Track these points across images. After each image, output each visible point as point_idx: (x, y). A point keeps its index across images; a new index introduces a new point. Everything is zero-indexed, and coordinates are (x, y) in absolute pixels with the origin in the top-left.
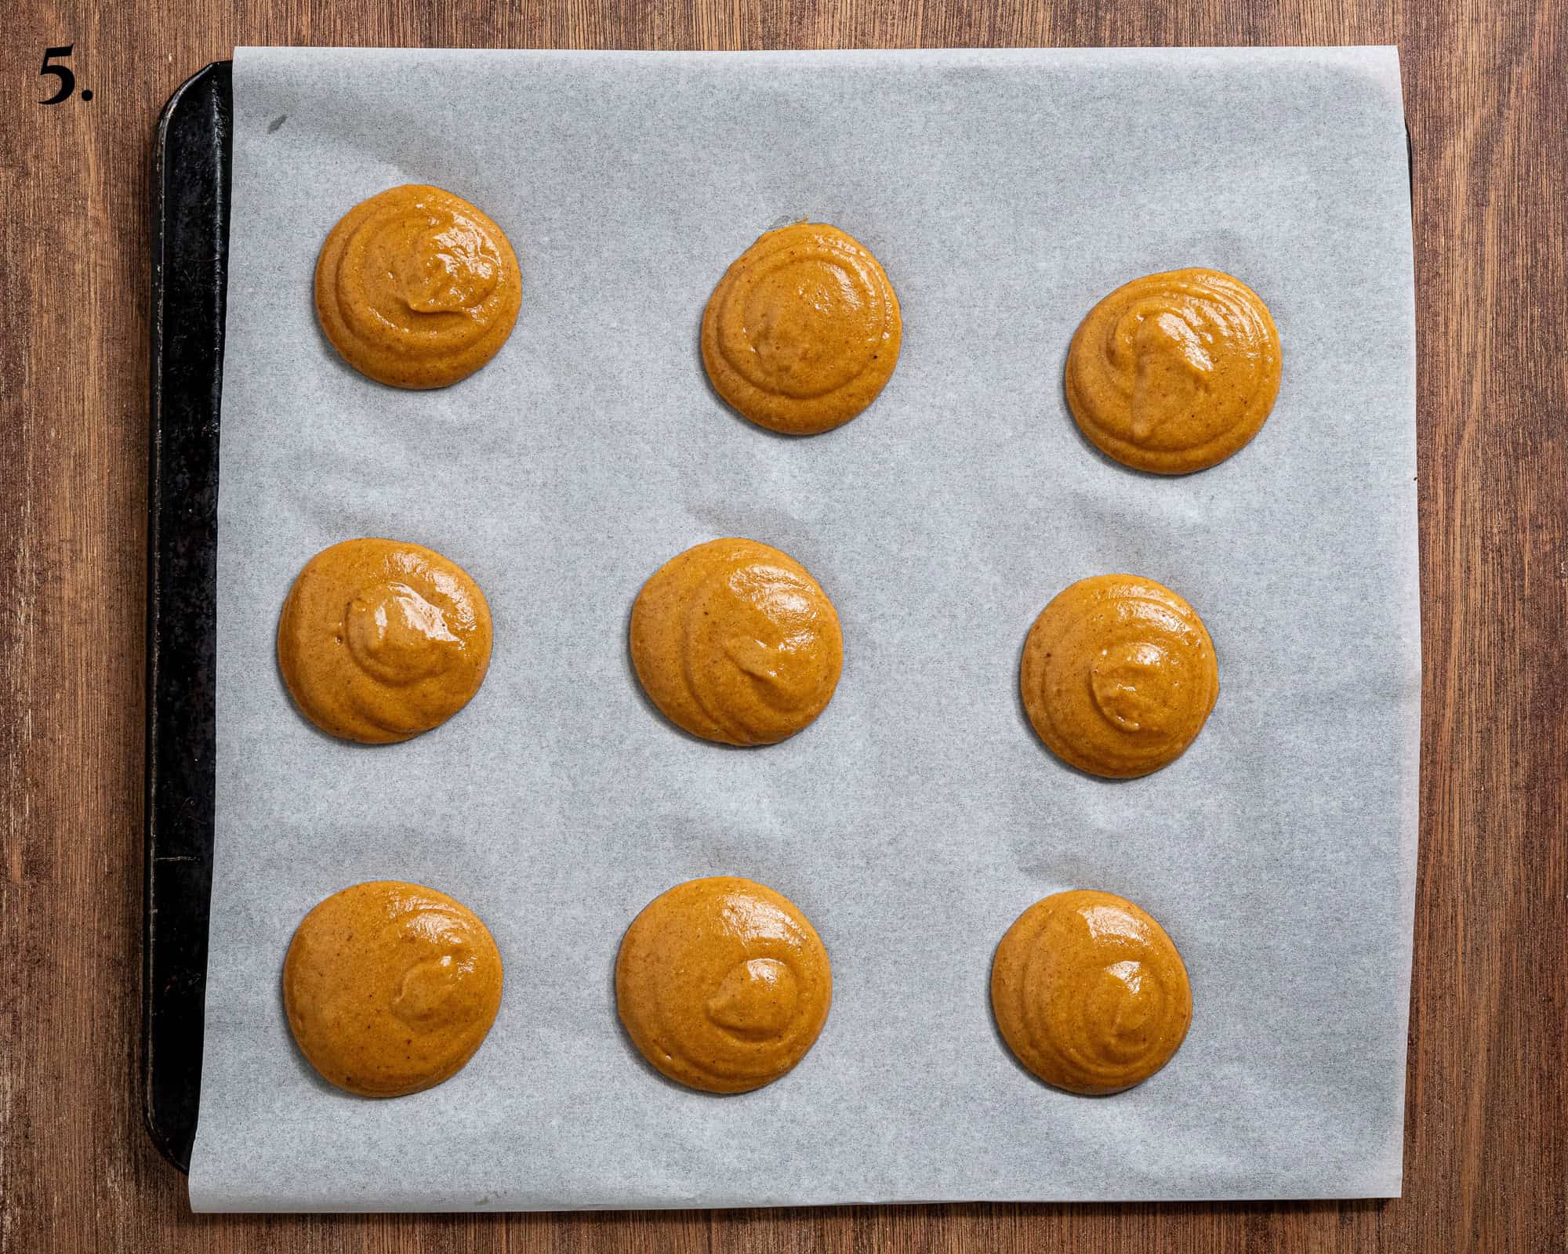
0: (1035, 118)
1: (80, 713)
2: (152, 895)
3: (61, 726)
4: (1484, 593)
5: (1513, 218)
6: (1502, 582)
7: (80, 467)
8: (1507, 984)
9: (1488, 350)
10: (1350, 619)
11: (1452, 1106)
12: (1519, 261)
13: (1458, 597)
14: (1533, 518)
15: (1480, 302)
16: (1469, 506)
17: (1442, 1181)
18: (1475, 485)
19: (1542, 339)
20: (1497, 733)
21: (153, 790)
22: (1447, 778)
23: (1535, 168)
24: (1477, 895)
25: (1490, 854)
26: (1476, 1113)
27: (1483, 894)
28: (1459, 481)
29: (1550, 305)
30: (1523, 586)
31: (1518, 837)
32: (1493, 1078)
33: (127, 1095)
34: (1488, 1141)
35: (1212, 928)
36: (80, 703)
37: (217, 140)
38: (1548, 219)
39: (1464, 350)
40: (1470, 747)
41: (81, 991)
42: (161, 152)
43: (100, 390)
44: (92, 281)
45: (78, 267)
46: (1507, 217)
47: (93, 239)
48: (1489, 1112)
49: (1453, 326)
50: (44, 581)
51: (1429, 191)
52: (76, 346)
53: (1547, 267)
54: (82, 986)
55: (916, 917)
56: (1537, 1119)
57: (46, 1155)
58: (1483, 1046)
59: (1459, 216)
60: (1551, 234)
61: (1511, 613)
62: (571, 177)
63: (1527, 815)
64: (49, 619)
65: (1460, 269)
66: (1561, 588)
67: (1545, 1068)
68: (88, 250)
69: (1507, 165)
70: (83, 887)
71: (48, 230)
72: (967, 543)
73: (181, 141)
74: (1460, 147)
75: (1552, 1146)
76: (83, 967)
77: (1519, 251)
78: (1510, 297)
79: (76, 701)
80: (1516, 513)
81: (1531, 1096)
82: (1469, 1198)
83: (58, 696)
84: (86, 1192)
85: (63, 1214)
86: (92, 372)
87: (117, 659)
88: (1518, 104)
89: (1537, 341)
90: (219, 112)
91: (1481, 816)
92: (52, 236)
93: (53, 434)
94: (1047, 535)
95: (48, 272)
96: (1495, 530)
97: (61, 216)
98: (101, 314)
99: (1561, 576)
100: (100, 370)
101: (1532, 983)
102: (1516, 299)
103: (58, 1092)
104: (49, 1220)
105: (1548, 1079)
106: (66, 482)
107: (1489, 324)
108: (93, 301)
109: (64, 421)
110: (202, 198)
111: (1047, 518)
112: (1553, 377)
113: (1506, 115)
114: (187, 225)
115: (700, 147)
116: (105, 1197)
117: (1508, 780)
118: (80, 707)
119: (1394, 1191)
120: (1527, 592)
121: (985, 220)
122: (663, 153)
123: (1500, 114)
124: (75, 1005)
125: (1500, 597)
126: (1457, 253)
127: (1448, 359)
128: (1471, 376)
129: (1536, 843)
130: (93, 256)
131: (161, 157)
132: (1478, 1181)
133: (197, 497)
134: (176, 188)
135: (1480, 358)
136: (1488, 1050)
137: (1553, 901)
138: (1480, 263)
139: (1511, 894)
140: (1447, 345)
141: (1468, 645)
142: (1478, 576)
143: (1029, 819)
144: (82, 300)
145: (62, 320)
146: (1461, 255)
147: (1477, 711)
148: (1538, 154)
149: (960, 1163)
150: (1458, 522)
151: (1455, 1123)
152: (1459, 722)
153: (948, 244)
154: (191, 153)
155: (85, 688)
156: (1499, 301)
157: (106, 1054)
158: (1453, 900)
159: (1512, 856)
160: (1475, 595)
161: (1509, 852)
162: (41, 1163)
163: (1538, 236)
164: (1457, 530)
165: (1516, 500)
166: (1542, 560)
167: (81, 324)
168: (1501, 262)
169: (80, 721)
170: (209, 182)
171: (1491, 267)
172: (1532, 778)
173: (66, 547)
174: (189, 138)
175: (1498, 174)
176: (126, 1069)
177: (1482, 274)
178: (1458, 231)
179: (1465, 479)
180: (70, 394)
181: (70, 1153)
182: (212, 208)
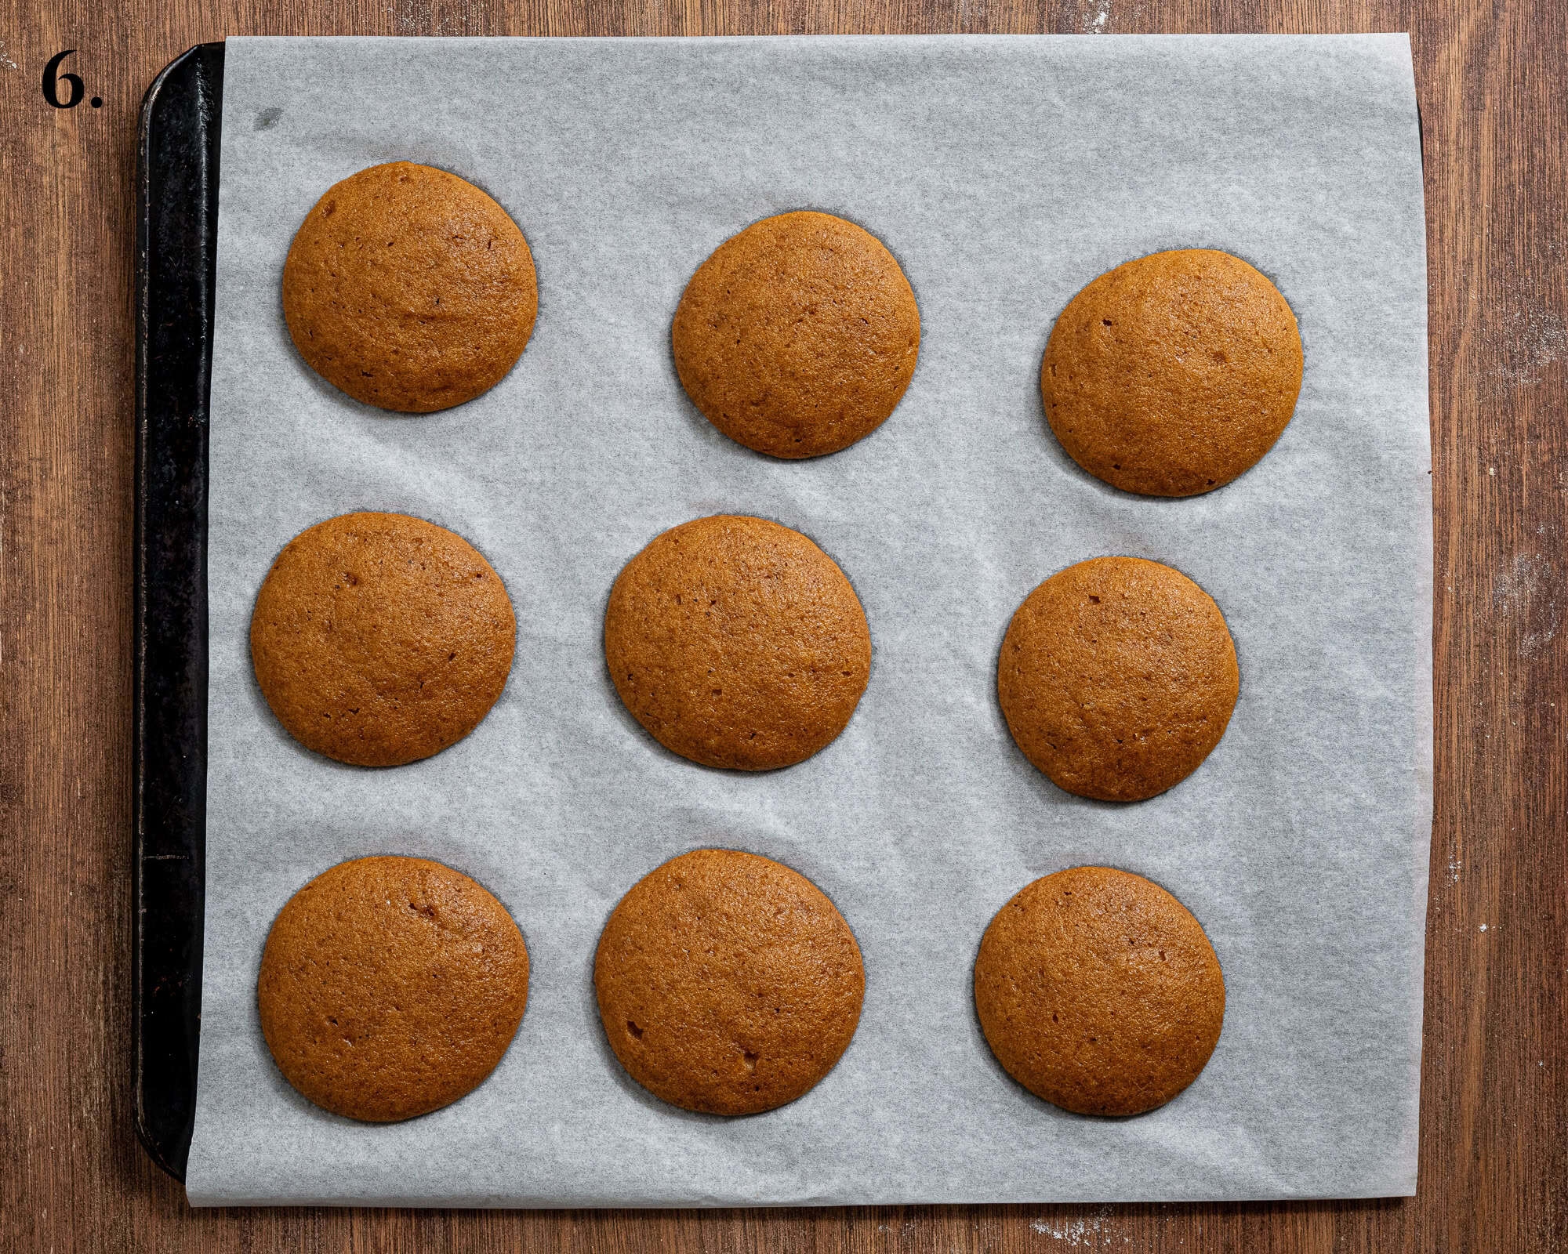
0: (1040, 110)
1: (51, 636)
2: (141, 894)
3: (32, 648)
4: (1482, 504)
5: (1509, 123)
6: (1500, 493)
7: (50, 381)
8: (1506, 900)
9: (1484, 257)
10: (1362, 614)
11: (1452, 1026)
12: (1515, 166)
13: (1456, 509)
14: (1531, 428)
15: (1476, 207)
16: (1465, 416)
17: (1441, 1102)
18: (1472, 396)
19: (1538, 245)
20: (1495, 647)
21: (141, 787)
22: (1445, 693)
23: (1532, 70)
24: (1476, 811)
25: (1488, 770)
26: (1476, 1034)
27: (1482, 810)
28: (1455, 390)
29: (1547, 211)
30: (1521, 497)
31: (1517, 752)
32: (1494, 998)
33: (102, 1023)
34: (1488, 1061)
35: (1223, 927)
36: (51, 624)
37: (202, 124)
38: (1545, 123)
39: (1460, 258)
40: (1468, 660)
41: (55, 918)
42: (146, 135)
43: (70, 304)
44: (60, 194)
45: (46, 180)
46: (1503, 120)
47: (62, 150)
48: (1489, 1030)
49: (1448, 233)
50: (14, 501)
51: (1424, 95)
52: (45, 260)
53: (1544, 173)
54: (56, 913)
55: (921, 917)
56: (1537, 1039)
57: (21, 1085)
58: (1482, 964)
59: (1454, 120)
60: (1548, 139)
61: (1509, 525)
62: (567, 171)
63: (1527, 730)
64: (19, 539)
65: (1455, 175)
66: (1560, 498)
67: (1546, 987)
68: (56, 161)
69: (1503, 68)
70: (55, 812)
71: (15, 142)
72: (973, 540)
73: (165, 124)
74: (1455, 51)
75: (1553, 1066)
76: (56, 893)
77: (1515, 155)
78: (1507, 204)
79: (46, 623)
80: (1513, 423)
81: (1531, 1016)
82: (1469, 1120)
83: (28, 617)
84: (61, 1122)
85: (39, 1145)
86: (61, 287)
87: (88, 580)
88: (1513, 6)
89: (1534, 249)
90: (204, 96)
91: (1479, 733)
92: (19, 147)
93: (21, 351)
94: (1053, 531)
95: (15, 184)
96: (1493, 441)
97: (28, 128)
98: (70, 228)
99: (1560, 487)
100: (69, 285)
101: (1532, 901)
102: (1512, 205)
103: (31, 1021)
104: (24, 1151)
105: (1549, 998)
106: (35, 399)
107: (1486, 231)
108: (61, 214)
109: (32, 338)
110: (187, 184)
111: (1053, 514)
112: (1550, 284)
113: (1501, 17)
114: (172, 211)
115: (700, 140)
116: (80, 1127)
117: (1506, 694)
118: (51, 628)
119: (1408, 1189)
120: (1525, 502)
121: (989, 214)
122: (663, 146)
123: (1496, 16)
124: (48, 932)
125: (1497, 508)
126: (1452, 159)
127: (1443, 265)
128: (1467, 284)
129: (1536, 758)
130: (60, 168)
131: (145, 140)
132: (1478, 1103)
133: (184, 488)
134: (160, 175)
135: (1476, 266)
136: (1488, 969)
137: (1553, 818)
138: (1476, 168)
139: (1510, 811)
140: (1442, 252)
141: (1466, 557)
142: (1476, 487)
143: (1037, 818)
144: (49, 213)
145: (29, 233)
146: (1456, 160)
147: (1475, 625)
148: (1534, 57)
149: (969, 1166)
150: (1454, 433)
151: (1455, 1043)
152: (1457, 636)
153: (952, 237)
154: (175, 137)
155: (56, 609)
156: (1495, 206)
157: (80, 981)
158: (1452, 817)
159: (1511, 771)
160: (1473, 506)
161: (1508, 768)
162: (15, 1093)
163: (1535, 140)
164: (1454, 441)
165: (1513, 410)
166: (1542, 469)
167: (49, 238)
168: (1497, 167)
169: (51, 642)
170: (194, 167)
171: (1486, 172)
172: (1531, 691)
173: (36, 465)
174: (174, 122)
175: (1494, 78)
176: (101, 997)
177: (1478, 179)
178: (1453, 136)
179: (1462, 388)
180: (39, 309)
181: (45, 1083)
182: (197, 193)
